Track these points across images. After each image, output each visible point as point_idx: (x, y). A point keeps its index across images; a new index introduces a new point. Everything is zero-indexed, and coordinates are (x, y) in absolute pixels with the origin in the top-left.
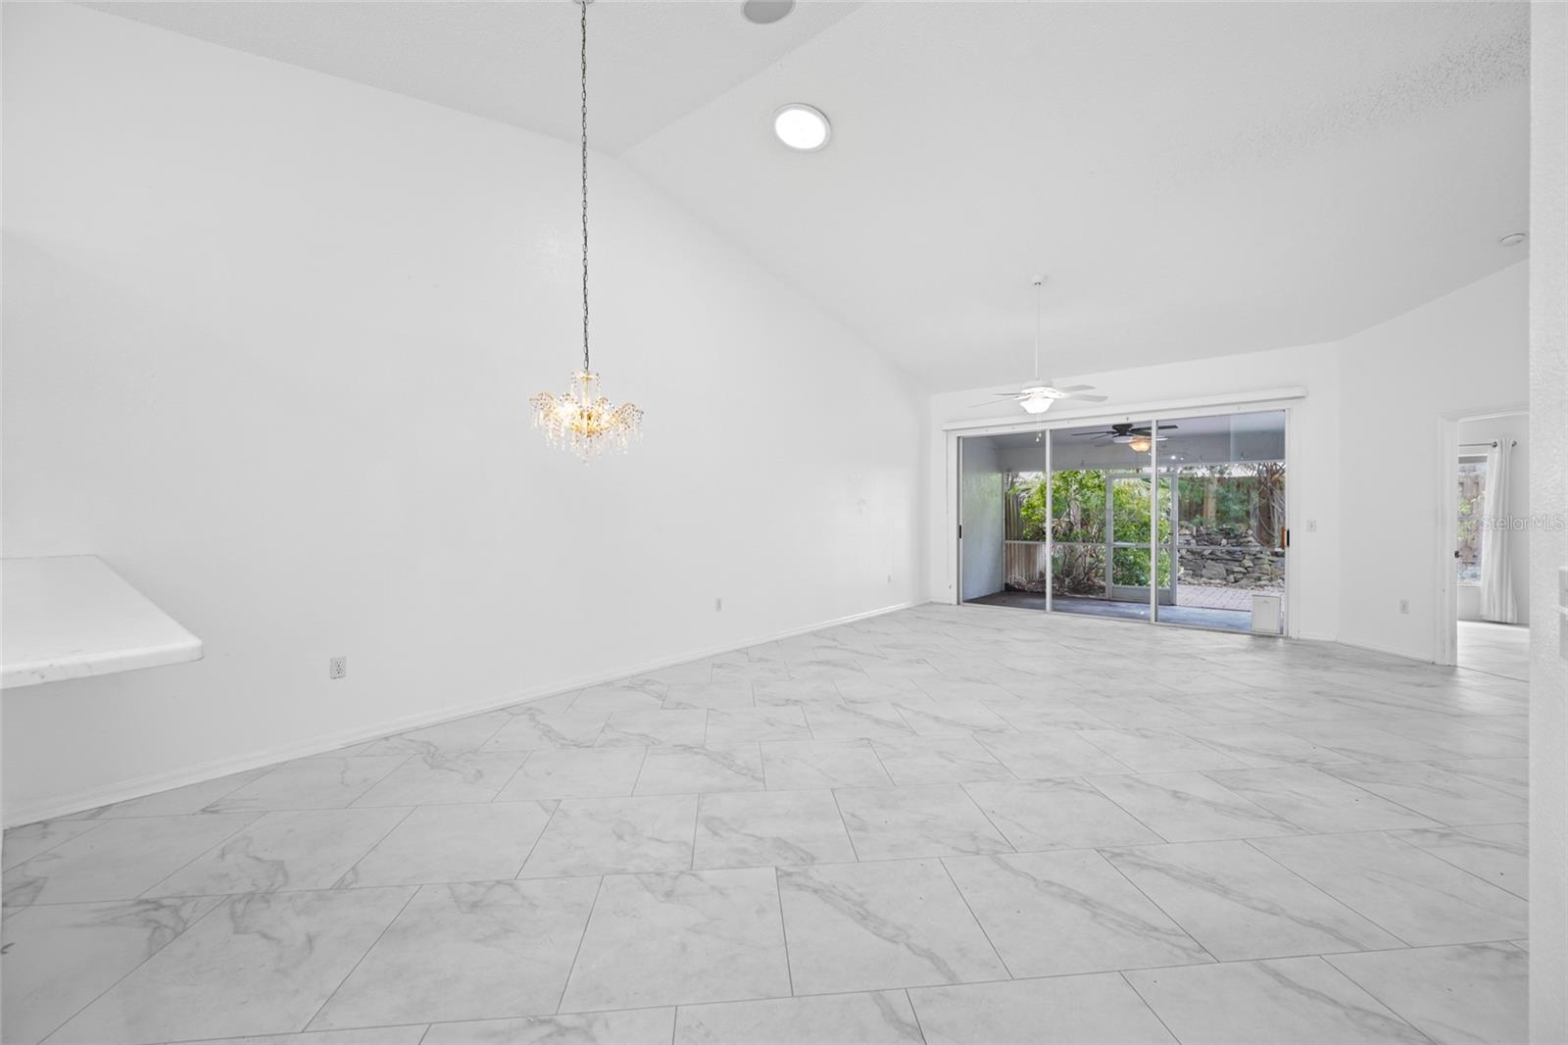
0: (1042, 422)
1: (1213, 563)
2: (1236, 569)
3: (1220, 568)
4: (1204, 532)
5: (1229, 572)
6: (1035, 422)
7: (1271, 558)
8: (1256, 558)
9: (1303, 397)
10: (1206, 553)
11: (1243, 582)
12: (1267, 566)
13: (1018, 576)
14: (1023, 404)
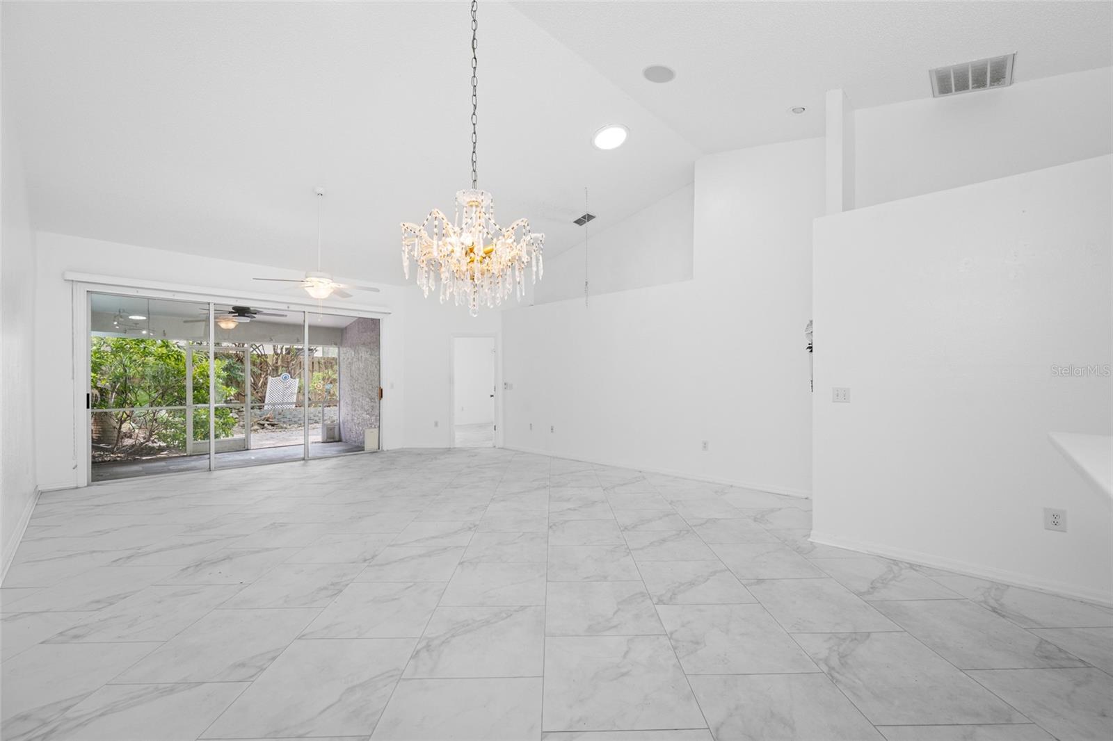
0: (323, 307)
6: (317, 306)
9: (390, 313)
14: (306, 289)
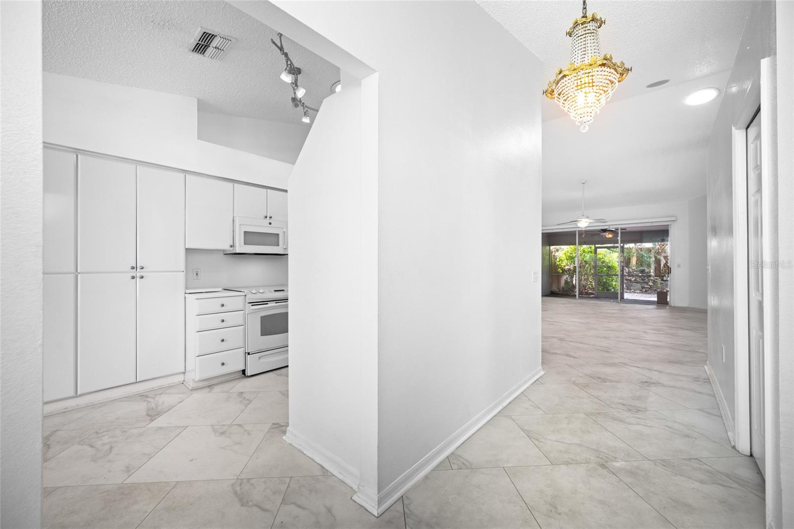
1: (636, 284)
2: (646, 286)
3: (639, 286)
4: (631, 271)
5: (643, 288)
7: (661, 282)
8: (654, 282)
10: (633, 280)
11: (650, 291)
12: (659, 285)
13: (555, 288)
